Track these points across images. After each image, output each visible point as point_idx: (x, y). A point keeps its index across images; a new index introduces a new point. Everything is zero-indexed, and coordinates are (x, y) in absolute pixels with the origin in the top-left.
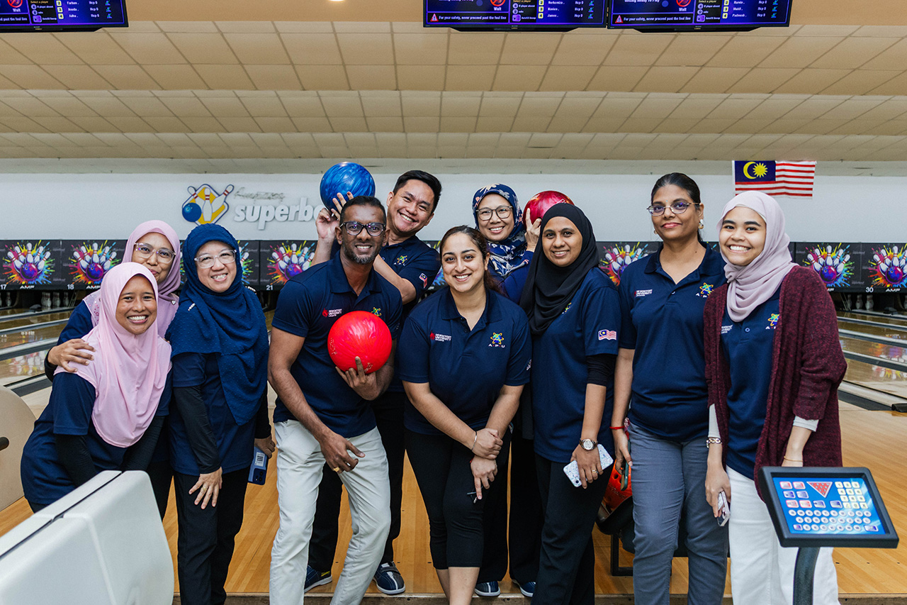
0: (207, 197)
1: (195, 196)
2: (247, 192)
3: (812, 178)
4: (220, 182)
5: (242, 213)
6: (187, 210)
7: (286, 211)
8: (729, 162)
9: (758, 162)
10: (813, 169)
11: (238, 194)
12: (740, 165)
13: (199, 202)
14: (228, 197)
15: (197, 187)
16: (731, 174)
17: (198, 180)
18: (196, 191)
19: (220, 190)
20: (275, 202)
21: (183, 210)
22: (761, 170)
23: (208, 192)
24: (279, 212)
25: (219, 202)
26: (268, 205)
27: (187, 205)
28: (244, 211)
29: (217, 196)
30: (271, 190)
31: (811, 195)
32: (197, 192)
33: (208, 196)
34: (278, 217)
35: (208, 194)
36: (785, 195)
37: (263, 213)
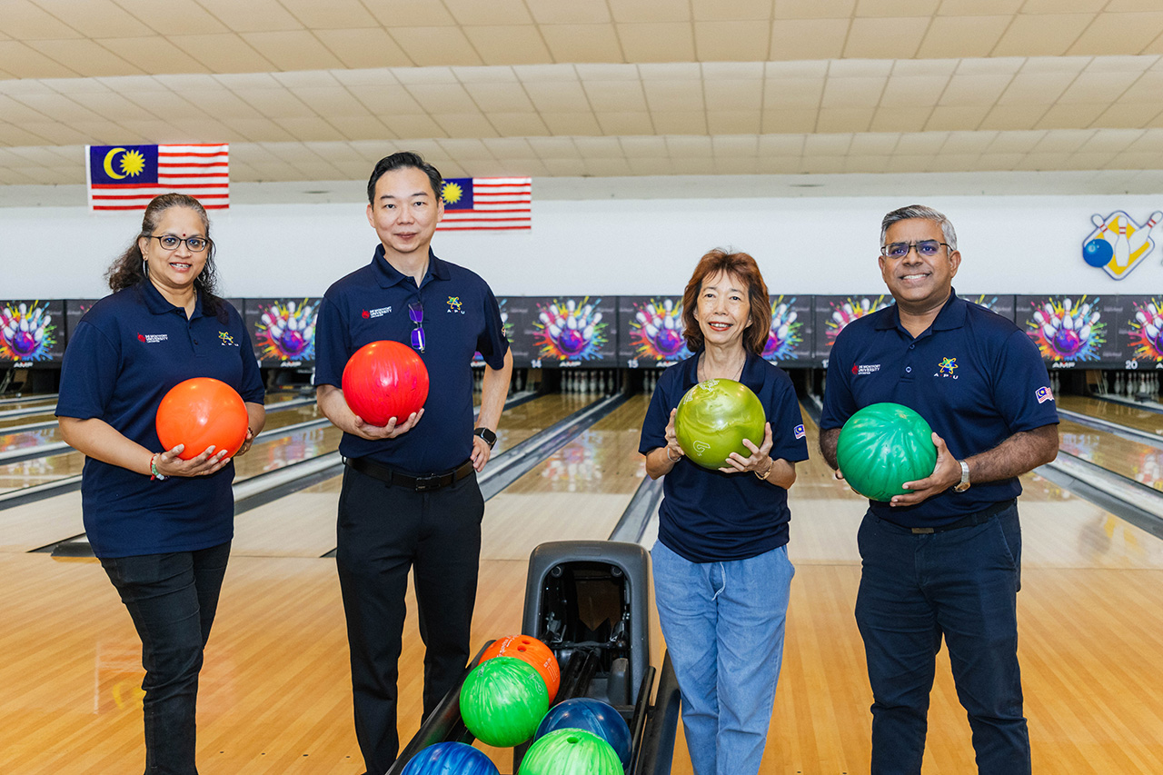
0: (1123, 230)
1: (1104, 228)
6: (1091, 250)
14: (1153, 229)
18: (1105, 220)
19: (1142, 220)
21: (1085, 250)
23: (1123, 222)
25: (1139, 238)
27: (1091, 243)
29: (1137, 228)
32: (1107, 223)
33: (1124, 228)
35: (1124, 226)
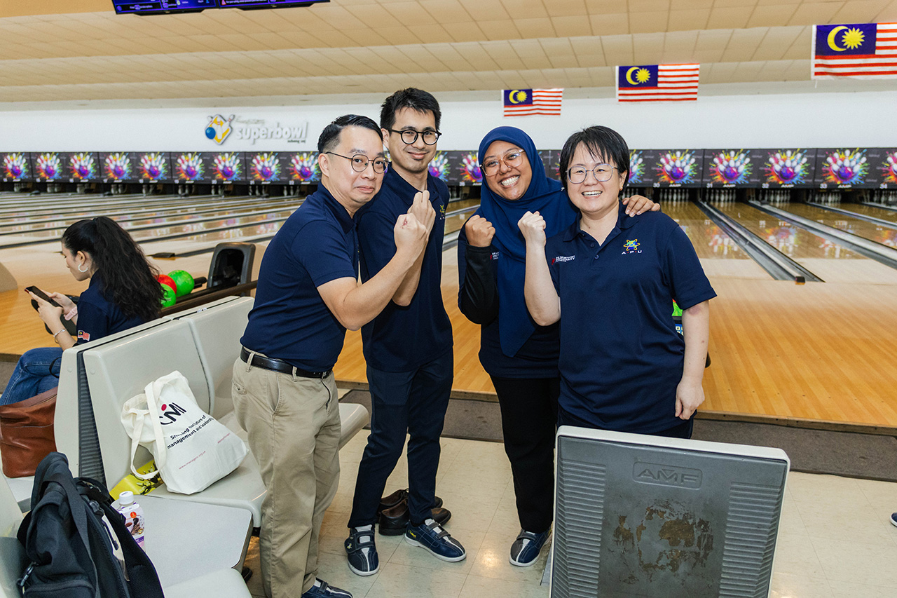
2: (241, 119)
3: (560, 101)
4: (227, 112)
5: (240, 134)
7: (266, 132)
8: (498, 91)
9: (520, 91)
10: (561, 94)
11: (237, 121)
12: (507, 93)
13: (214, 126)
15: (213, 116)
16: (500, 100)
17: (214, 111)
20: (259, 125)
22: (522, 97)
24: (261, 132)
26: (254, 127)
28: (241, 132)
30: (257, 118)
31: (559, 114)
34: (261, 136)
36: (538, 115)
37: (253, 134)
